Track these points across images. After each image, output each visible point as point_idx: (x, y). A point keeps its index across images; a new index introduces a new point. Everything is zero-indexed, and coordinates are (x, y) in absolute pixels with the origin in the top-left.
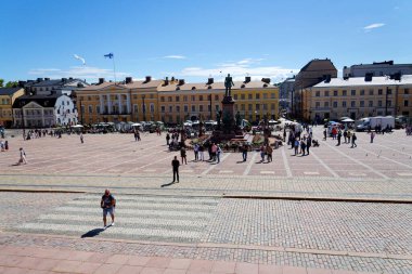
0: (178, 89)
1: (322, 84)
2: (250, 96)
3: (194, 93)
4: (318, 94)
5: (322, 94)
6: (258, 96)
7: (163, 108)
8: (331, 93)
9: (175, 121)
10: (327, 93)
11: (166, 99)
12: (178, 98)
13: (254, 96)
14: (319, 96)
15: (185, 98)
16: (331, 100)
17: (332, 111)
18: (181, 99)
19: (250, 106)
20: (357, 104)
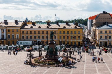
0: (31, 27)
2: (68, 32)
3: (39, 29)
6: (72, 32)
8: (108, 32)
10: (106, 32)
13: (70, 32)
14: (102, 33)
15: (35, 32)
16: (108, 35)
17: (108, 41)
18: (33, 32)
19: (68, 37)
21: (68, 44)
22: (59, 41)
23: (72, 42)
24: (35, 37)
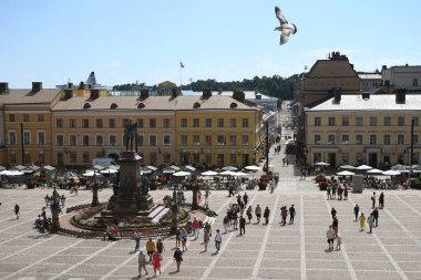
0: (87, 106)
1: (328, 105)
2: (209, 123)
3: (113, 114)
4: (318, 122)
5: (325, 121)
6: (221, 122)
7: (60, 138)
8: (339, 122)
9: (80, 161)
10: (332, 121)
11: (66, 123)
12: (86, 123)
13: (215, 123)
14: (319, 125)
15: (99, 123)
16: (338, 132)
17: (340, 151)
18: (92, 123)
19: (208, 138)
20: (380, 140)
21: (210, 162)
22: (181, 153)
23: (223, 155)
24: (100, 139)
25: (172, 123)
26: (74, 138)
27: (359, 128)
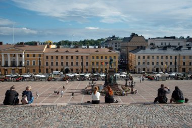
3: (68, 54)
6: (106, 58)
7: (47, 63)
10: (144, 57)
11: (49, 57)
12: (57, 58)
14: (140, 59)
17: (147, 67)
20: (160, 64)
21: (102, 71)
22: (92, 68)
23: (107, 69)
24: (62, 63)
25: (89, 58)
26: (52, 63)
27: (153, 60)
